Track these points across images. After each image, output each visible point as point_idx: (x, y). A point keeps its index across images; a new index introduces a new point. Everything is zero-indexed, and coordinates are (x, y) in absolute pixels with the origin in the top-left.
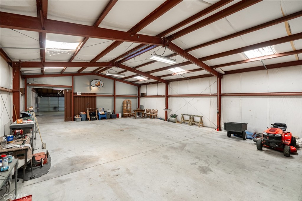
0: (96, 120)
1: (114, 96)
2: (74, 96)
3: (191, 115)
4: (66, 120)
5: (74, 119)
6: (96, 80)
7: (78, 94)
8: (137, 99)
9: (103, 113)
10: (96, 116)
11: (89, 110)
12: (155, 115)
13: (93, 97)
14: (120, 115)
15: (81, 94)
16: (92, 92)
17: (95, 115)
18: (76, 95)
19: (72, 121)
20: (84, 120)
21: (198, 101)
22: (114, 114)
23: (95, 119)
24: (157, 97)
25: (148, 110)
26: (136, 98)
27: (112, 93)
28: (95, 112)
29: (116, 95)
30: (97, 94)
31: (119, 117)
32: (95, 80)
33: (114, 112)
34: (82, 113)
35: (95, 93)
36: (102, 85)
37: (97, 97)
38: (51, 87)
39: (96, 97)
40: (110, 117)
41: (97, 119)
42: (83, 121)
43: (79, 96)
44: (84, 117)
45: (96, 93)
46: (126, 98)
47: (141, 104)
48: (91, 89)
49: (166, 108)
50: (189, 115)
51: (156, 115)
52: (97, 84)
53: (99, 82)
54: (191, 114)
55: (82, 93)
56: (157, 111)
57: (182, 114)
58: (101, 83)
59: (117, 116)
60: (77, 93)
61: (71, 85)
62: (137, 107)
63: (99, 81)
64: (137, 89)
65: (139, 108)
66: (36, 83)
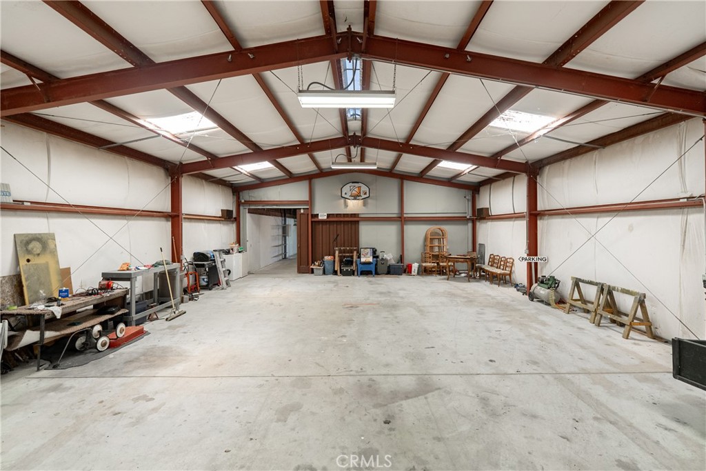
0: (354, 274)
1: (402, 220)
2: (312, 222)
3: (602, 285)
4: (301, 271)
5: (312, 271)
6: (353, 183)
7: (320, 218)
8: (470, 225)
9: (370, 259)
10: (354, 267)
11: (339, 253)
12: (507, 274)
13: (352, 222)
14: (415, 266)
15: (325, 218)
16: (349, 211)
17: (350, 263)
18: (315, 219)
19: (307, 274)
20: (330, 274)
21: (631, 228)
22: (400, 264)
23: (352, 273)
24: (512, 218)
25: (494, 256)
26: (467, 224)
27: (397, 212)
28: (352, 257)
29: (405, 216)
30: (360, 216)
31: (413, 273)
32: (351, 184)
33: (401, 259)
34: (327, 258)
35: (355, 214)
36: (365, 194)
37: (360, 223)
38: (274, 205)
39: (358, 222)
40: (386, 271)
41: (356, 273)
42: (327, 275)
43: (323, 222)
44: (329, 267)
45: (358, 214)
46: (436, 224)
47: (480, 240)
48: (346, 206)
49: (528, 255)
50: (596, 284)
51: (510, 275)
52: (354, 192)
53: (359, 187)
54: (602, 282)
55: (329, 216)
56: (513, 263)
57: (573, 278)
58: (364, 188)
59: (407, 270)
60: (318, 215)
61: (306, 198)
62: (470, 249)
63: (360, 184)
64: (469, 197)
65: (474, 250)
66: (253, 200)
